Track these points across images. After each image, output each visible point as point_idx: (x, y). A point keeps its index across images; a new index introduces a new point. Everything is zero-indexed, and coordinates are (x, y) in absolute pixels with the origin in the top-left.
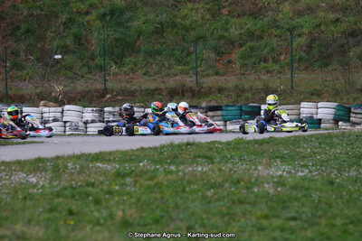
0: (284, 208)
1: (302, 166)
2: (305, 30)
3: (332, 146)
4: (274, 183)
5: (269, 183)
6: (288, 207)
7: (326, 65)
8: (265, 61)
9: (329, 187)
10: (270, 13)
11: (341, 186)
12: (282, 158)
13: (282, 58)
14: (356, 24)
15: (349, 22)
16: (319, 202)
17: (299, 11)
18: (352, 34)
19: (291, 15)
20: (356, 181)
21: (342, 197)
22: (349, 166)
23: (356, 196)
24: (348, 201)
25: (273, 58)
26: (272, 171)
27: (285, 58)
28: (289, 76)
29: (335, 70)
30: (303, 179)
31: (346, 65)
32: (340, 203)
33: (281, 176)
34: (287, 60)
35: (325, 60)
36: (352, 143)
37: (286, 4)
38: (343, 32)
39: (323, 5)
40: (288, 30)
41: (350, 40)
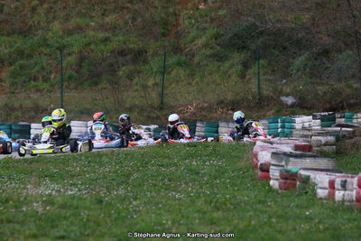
0: (52, 227)
1: (71, 185)
2: (75, 49)
3: (101, 164)
4: (43, 202)
5: (38, 202)
6: (57, 226)
7: (96, 84)
8: (34, 80)
9: (97, 206)
10: (40, 32)
11: (109, 204)
12: (52, 177)
13: (52, 76)
14: (125, 43)
15: (118, 41)
16: (88, 220)
17: (69, 30)
18: (122, 53)
19: (61, 33)
20: (124, 199)
21: (110, 216)
22: (118, 185)
23: (124, 214)
24: (116, 220)
25: (43, 77)
26: (41, 190)
27: (55, 77)
28: (59, 95)
29: (105, 89)
30: (73, 197)
31: (115, 84)
32: (108, 222)
33: (50, 195)
34: (57, 79)
35: (95, 79)
36: (121, 162)
37: (56, 23)
38: (112, 52)
39: (93, 24)
40: (58, 48)
41: (120, 59)
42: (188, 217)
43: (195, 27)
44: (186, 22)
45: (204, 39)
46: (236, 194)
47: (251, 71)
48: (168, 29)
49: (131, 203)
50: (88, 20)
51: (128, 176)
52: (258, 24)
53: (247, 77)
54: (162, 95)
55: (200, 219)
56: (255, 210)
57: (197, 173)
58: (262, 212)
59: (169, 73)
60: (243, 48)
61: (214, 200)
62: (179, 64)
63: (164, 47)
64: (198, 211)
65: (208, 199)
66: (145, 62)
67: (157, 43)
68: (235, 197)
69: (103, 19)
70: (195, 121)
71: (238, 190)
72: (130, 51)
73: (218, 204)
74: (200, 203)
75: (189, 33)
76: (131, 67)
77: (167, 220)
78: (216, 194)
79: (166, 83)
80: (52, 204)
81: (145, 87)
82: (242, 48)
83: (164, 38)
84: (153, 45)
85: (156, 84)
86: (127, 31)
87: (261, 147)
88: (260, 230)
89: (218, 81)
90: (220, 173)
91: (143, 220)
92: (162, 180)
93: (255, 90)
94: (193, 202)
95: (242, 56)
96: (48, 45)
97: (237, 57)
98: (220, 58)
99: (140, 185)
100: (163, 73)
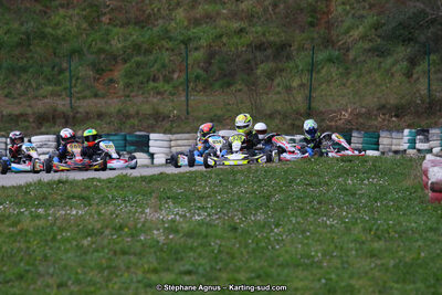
0: (177, 260)
1: (199, 208)
2: (203, 42)
3: (235, 183)
4: (165, 229)
5: (159, 230)
6: (182, 259)
7: (229, 85)
8: (155, 80)
9: (231, 234)
10: (160, 22)
11: (246, 232)
12: (175, 198)
13: (176, 76)
14: (264, 35)
15: (255, 32)
16: (220, 251)
17: (196, 20)
18: (260, 47)
19: (186, 23)
20: (263, 227)
21: (247, 246)
22: (257, 208)
23: (263, 244)
24: (254, 250)
25: (165, 76)
26: (162, 215)
27: (179, 77)
28: (183, 99)
29: (240, 91)
30: (201, 224)
31: (252, 85)
32: (245, 253)
33: (173, 221)
34: (182, 80)
35: (227, 79)
36: (260, 181)
37: (180, 10)
38: (249, 45)
39: (225, 11)
40: (183, 42)
41: (258, 54)
42: (342, 248)
43: (350, 15)
44: (340, 9)
45: (361, 29)
46: (402, 219)
47: (418, 69)
48: (317, 17)
49: (272, 231)
50: (218, 7)
51: (269, 197)
52: (428, 10)
53: (415, 76)
54: (310, 99)
55: (356, 250)
56: (425, 239)
57: (354, 194)
58: (433, 242)
59: (319, 72)
60: (410, 40)
61: (374, 228)
62: (330, 60)
63: (313, 39)
64: (355, 241)
65: (367, 226)
66: (289, 58)
67: (304, 35)
68: (400, 223)
69: (237, 5)
70: (351, 130)
71: (404, 214)
72: (271, 44)
73: (379, 232)
74: (357, 230)
75: (342, 21)
76: (271, 65)
77: (316, 252)
78: (377, 219)
79: (315, 84)
80: (177, 231)
81: (289, 89)
82: (408, 40)
83: (312, 29)
84: (299, 37)
85: (302, 85)
86: (267, 20)
87: (432, 162)
88: (431, 264)
89: (379, 81)
90: (382, 193)
91: (287, 252)
92: (310, 202)
93: (424, 92)
94: (348, 230)
95: (408, 50)
96: (170, 39)
97: (402, 52)
98: (381, 53)
99: (283, 209)
100: (311, 72)
